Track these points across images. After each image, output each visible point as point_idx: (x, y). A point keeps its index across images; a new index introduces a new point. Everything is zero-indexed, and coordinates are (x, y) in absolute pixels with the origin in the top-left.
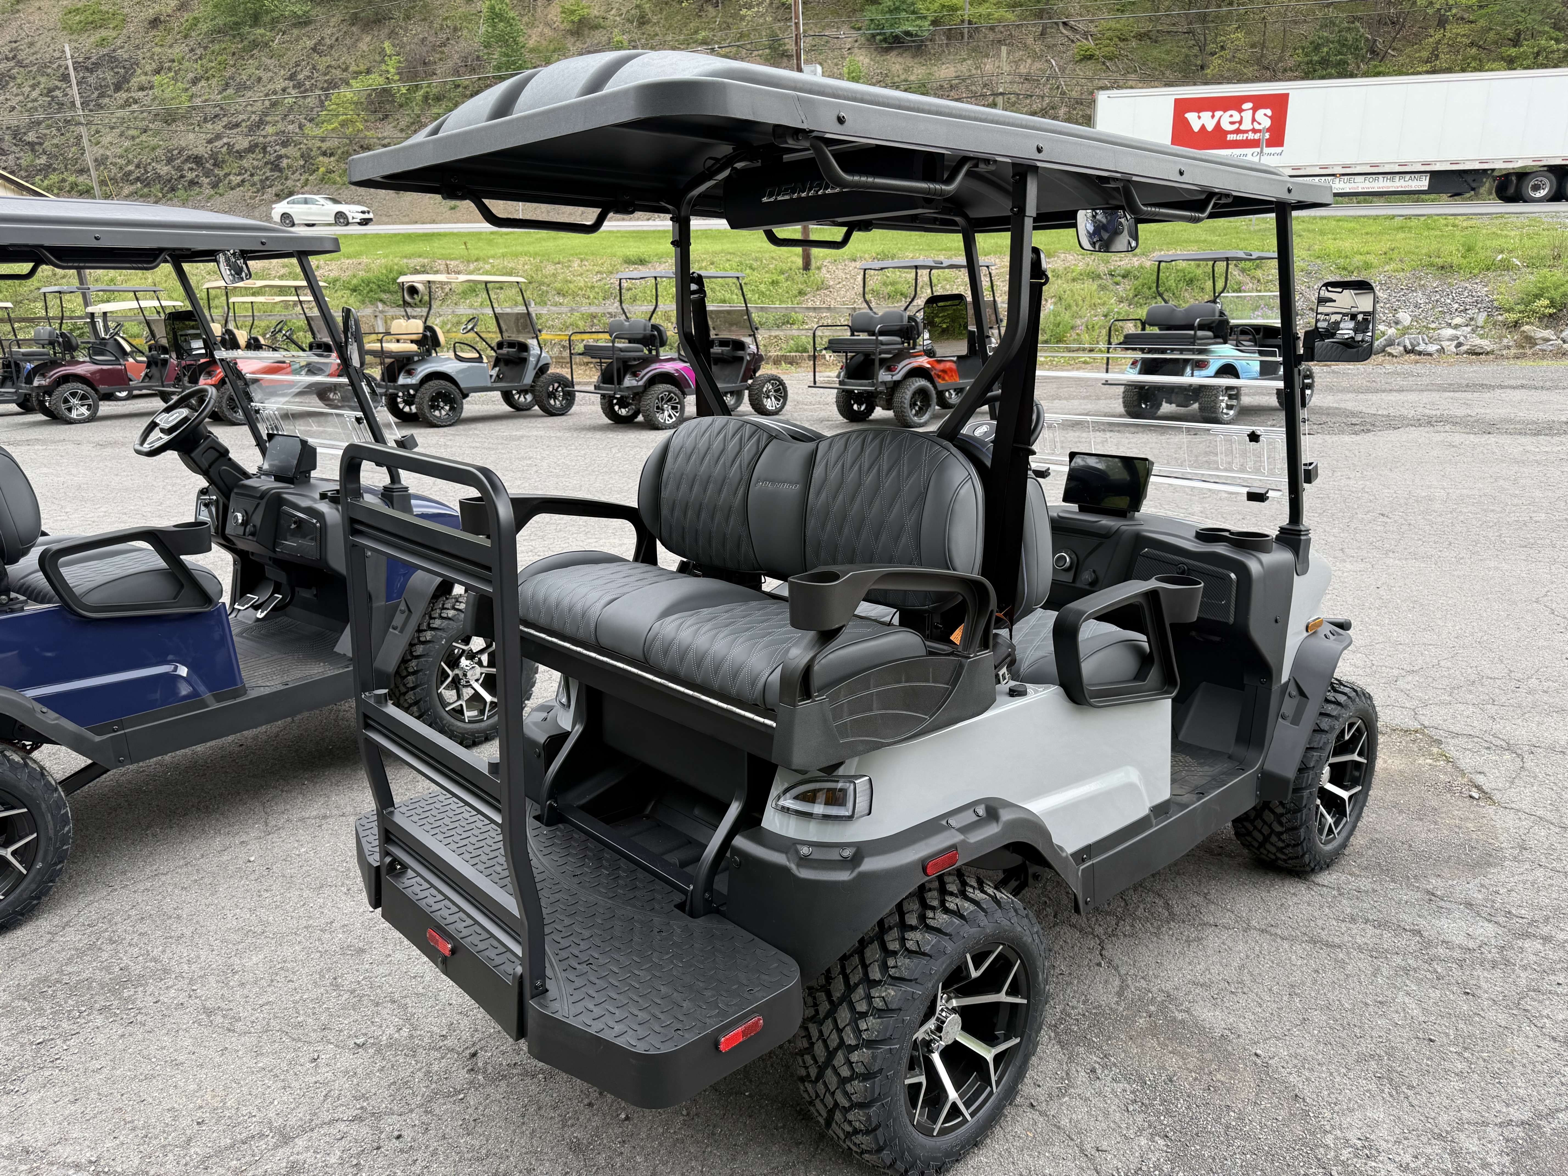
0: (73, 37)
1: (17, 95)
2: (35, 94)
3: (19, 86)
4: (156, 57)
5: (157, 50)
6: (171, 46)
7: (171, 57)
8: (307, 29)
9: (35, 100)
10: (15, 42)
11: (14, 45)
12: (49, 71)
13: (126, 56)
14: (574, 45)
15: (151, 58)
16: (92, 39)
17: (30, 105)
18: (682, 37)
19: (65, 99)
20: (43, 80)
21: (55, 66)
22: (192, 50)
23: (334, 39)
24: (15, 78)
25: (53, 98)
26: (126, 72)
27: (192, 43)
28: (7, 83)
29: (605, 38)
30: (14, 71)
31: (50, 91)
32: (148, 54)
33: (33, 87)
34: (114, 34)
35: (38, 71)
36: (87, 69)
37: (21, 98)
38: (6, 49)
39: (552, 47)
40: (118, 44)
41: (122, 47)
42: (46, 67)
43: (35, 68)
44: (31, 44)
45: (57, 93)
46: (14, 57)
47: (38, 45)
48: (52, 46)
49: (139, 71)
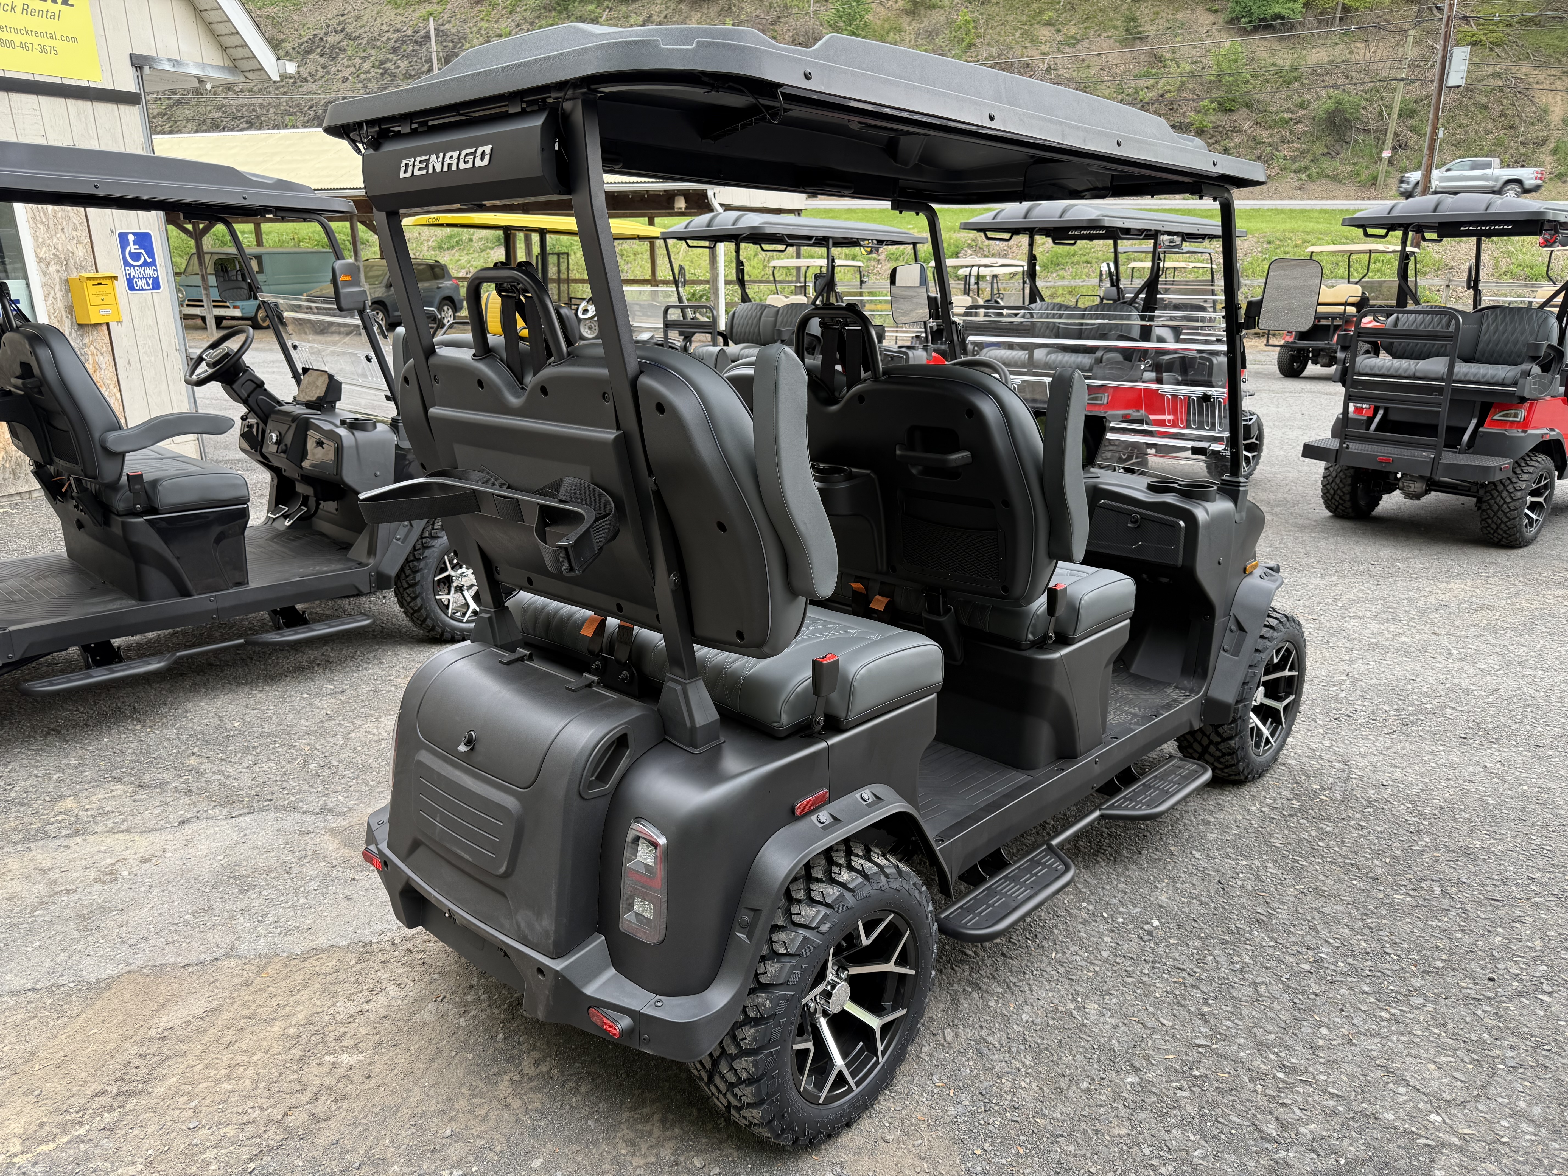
0: (398, 11)
1: (347, 67)
2: (367, 66)
3: (350, 58)
4: (483, 32)
5: (484, 25)
6: (496, 22)
7: (498, 32)
8: (634, 6)
9: (368, 72)
10: (343, 15)
11: (342, 19)
12: (379, 43)
13: (454, 30)
14: (910, 24)
15: (478, 32)
16: (418, 14)
17: (363, 76)
18: (1024, 18)
19: (397, 71)
20: (373, 52)
21: (384, 39)
22: (518, 25)
23: (663, 15)
24: (345, 50)
25: (386, 70)
26: (455, 46)
27: (517, 17)
28: (338, 54)
29: (943, 19)
30: (345, 43)
31: (382, 63)
32: (475, 29)
33: (364, 59)
34: (440, 9)
35: (368, 43)
36: (416, 42)
37: (353, 69)
38: (334, 22)
39: (887, 26)
40: (445, 18)
41: (449, 22)
42: (375, 39)
43: (364, 41)
44: (358, 18)
45: (388, 65)
46: (342, 31)
47: (365, 18)
48: (379, 21)
49: (468, 45)
